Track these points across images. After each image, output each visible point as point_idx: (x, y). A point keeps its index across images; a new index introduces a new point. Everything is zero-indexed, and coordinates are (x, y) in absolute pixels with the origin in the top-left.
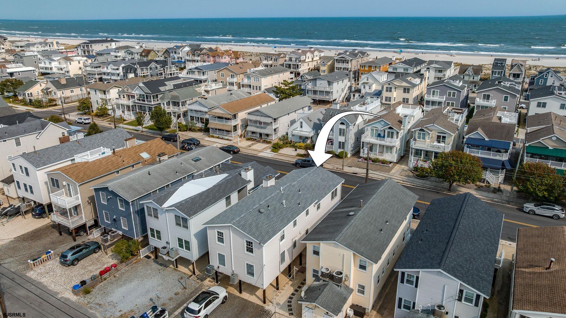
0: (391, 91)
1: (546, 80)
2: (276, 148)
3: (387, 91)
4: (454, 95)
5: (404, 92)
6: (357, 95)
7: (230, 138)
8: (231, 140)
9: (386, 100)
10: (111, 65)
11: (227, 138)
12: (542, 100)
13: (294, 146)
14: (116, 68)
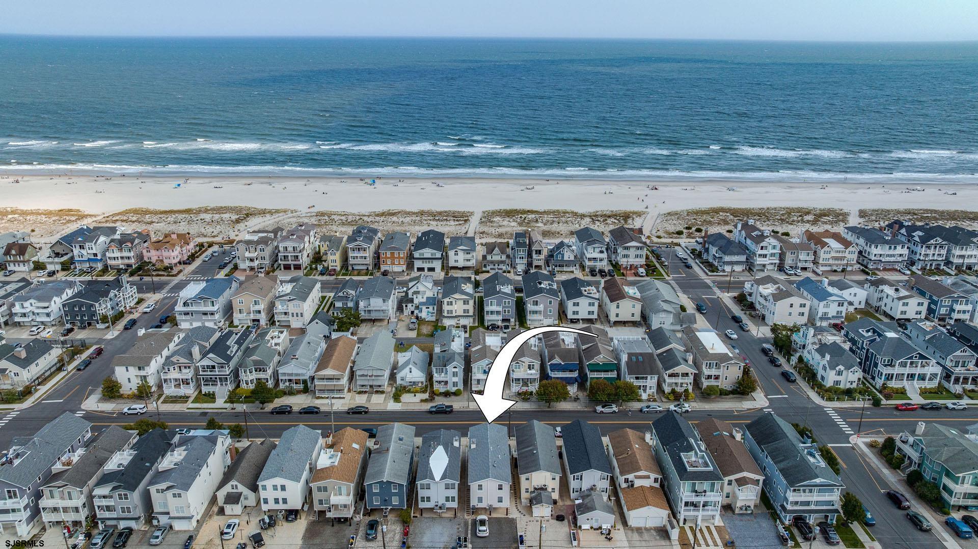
0: (452, 304)
1: (563, 255)
2: (397, 398)
3: (448, 304)
4: (509, 303)
5: (464, 304)
6: (409, 305)
7: (342, 396)
8: (344, 398)
9: (448, 313)
10: (32, 301)
11: (338, 396)
12: (576, 300)
13: (409, 391)
14: (46, 304)
